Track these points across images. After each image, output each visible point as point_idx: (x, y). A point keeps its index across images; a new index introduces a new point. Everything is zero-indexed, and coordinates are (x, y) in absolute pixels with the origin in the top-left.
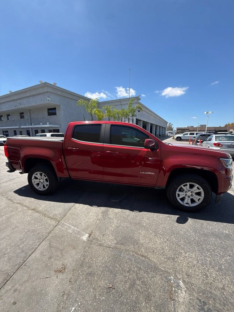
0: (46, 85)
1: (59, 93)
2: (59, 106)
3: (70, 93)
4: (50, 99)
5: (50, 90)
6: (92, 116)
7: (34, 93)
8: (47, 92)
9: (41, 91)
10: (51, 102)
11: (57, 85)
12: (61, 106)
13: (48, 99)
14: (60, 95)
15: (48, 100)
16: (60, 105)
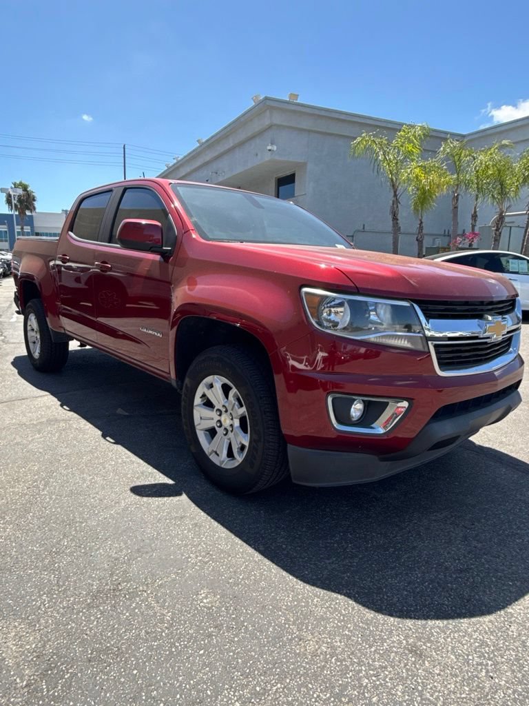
0: (267, 105)
1: (306, 124)
2: (303, 166)
3: (343, 117)
4: (275, 148)
5: (278, 119)
6: (395, 192)
7: (242, 136)
8: (270, 127)
9: (256, 126)
10: (277, 158)
11: (298, 101)
12: (310, 166)
13: (269, 148)
14: (309, 131)
15: (270, 150)
16: (305, 164)
